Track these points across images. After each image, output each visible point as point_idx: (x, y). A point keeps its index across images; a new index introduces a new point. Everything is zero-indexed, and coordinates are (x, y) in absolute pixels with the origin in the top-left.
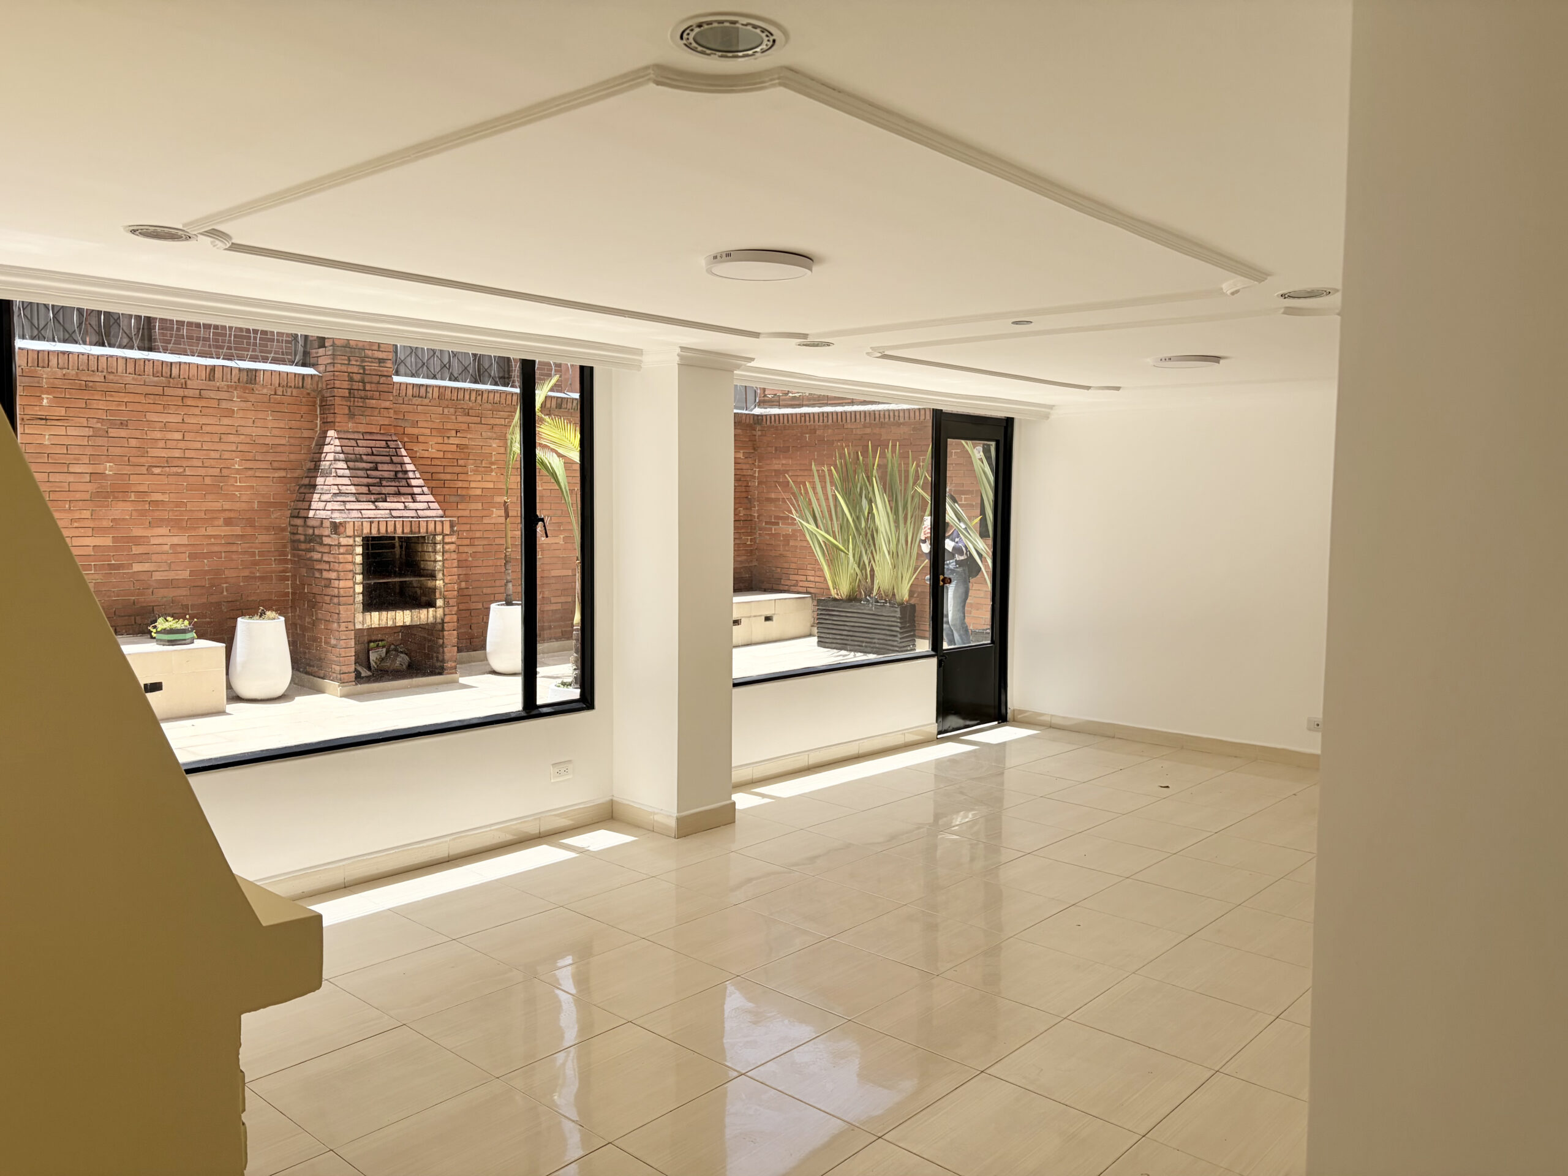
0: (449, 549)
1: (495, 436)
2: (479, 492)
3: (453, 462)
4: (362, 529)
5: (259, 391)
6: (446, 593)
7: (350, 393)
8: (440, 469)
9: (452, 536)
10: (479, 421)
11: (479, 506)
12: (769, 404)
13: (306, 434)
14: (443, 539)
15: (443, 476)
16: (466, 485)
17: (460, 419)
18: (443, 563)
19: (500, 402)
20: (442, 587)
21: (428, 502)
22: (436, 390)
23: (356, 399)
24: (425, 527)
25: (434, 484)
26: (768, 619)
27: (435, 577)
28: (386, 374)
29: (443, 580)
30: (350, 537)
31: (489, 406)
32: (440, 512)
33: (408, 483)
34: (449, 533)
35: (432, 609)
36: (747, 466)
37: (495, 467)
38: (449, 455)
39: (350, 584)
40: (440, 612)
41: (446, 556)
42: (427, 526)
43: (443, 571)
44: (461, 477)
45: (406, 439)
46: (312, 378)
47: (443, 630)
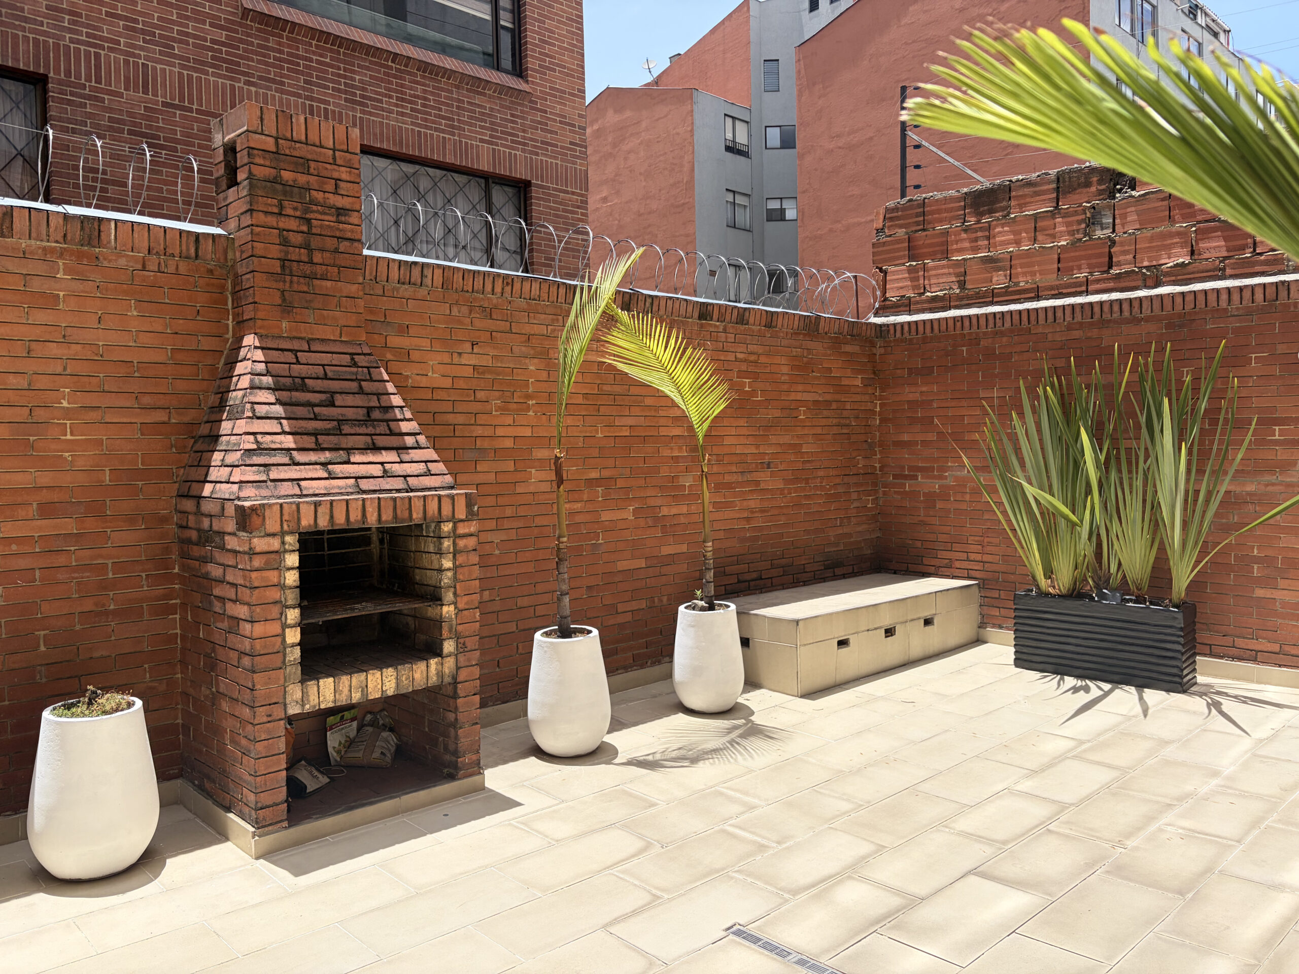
0: (466, 546)
1: (532, 352)
2: (509, 443)
3: (467, 396)
4: (299, 519)
5: (110, 261)
6: (460, 628)
7: (283, 267)
8: (448, 407)
9: (470, 523)
10: (508, 328)
11: (510, 466)
12: (892, 310)
13: (207, 344)
14: (455, 528)
15: (451, 418)
16: (488, 431)
17: (478, 324)
18: (455, 574)
19: (539, 296)
20: (453, 616)
21: (426, 462)
22: (438, 272)
23: (295, 278)
24: (422, 508)
25: (436, 431)
26: (928, 622)
27: (440, 599)
28: (349, 235)
29: (455, 603)
30: (273, 535)
31: (522, 303)
32: (449, 479)
33: (390, 429)
34: (464, 517)
35: (436, 660)
36: (867, 398)
37: (534, 402)
38: (461, 384)
39: (275, 628)
40: (449, 663)
41: (461, 559)
42: (425, 505)
43: (455, 587)
44: (482, 419)
45: (389, 356)
46: (214, 241)
47: (455, 696)
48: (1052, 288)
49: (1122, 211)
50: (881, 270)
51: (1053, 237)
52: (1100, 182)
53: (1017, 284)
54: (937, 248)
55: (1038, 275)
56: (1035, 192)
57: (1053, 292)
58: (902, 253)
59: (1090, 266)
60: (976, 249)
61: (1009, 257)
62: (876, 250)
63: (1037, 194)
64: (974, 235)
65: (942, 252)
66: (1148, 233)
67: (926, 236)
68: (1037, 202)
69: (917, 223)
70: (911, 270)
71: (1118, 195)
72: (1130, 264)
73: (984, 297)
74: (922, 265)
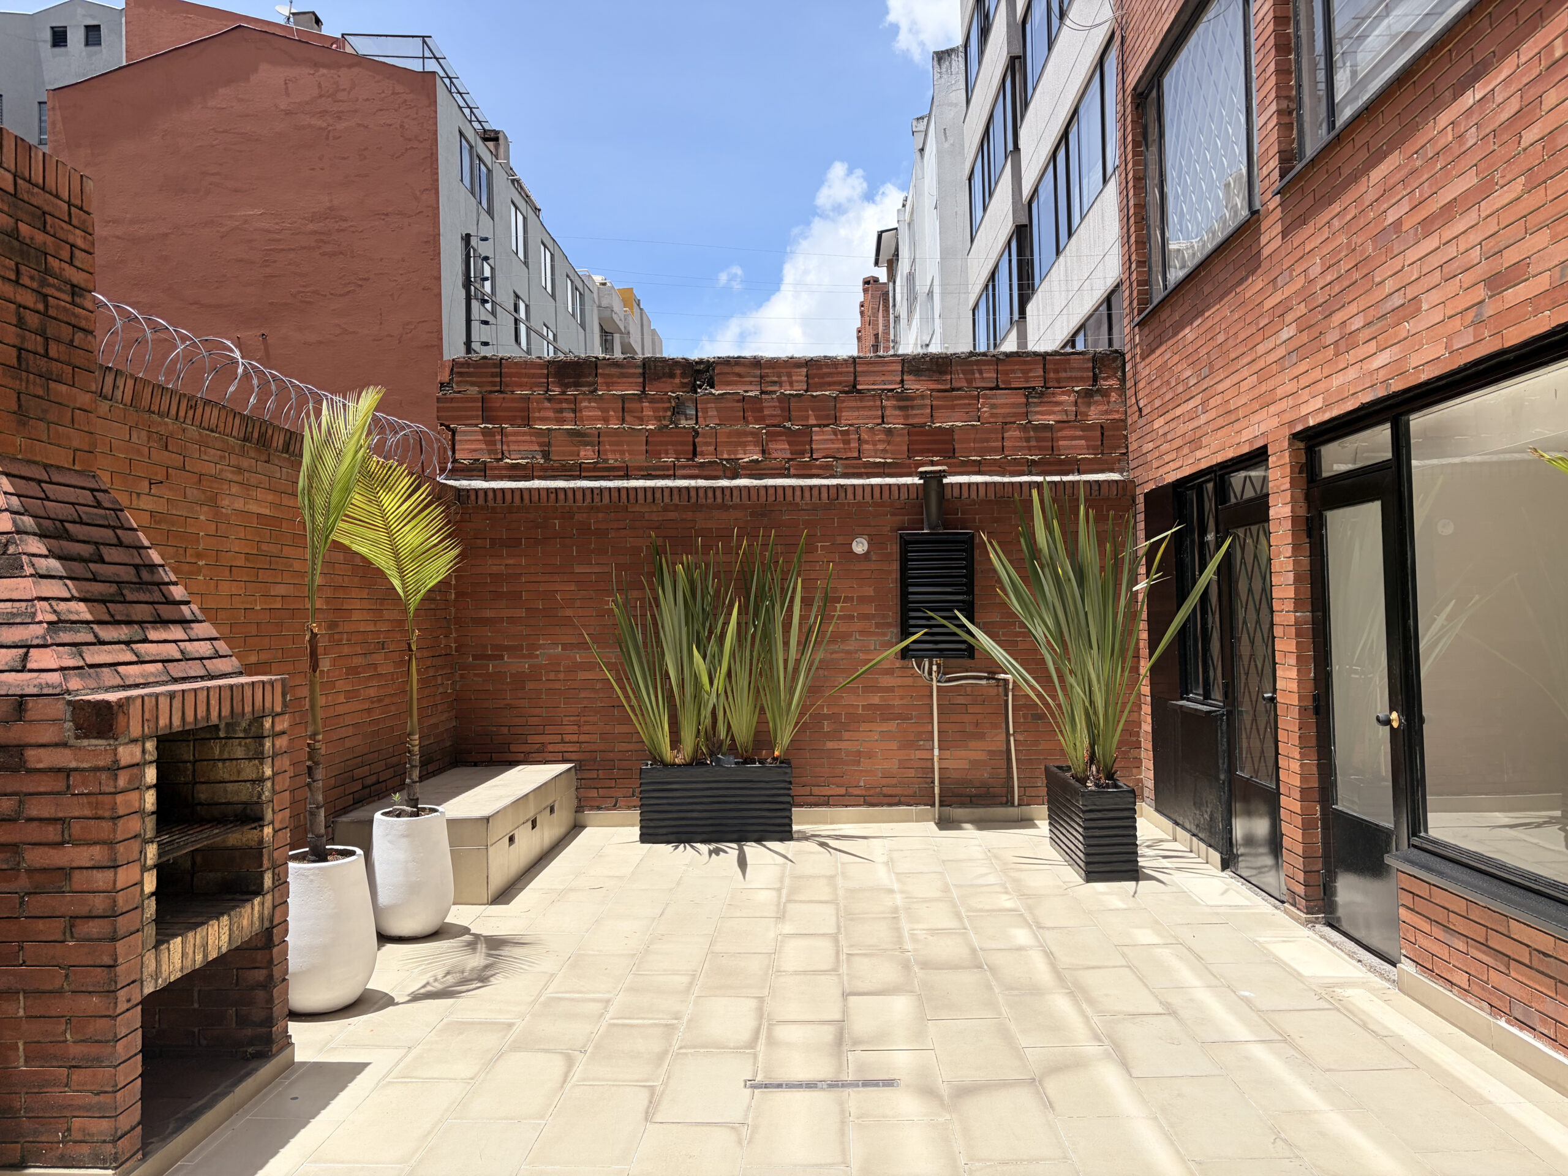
0: (281, 747)
1: (203, 497)
4: (157, 718)
7: (19, 358)
9: (284, 716)
10: (182, 464)
12: (463, 473)
14: (273, 724)
17: (155, 456)
18: (273, 784)
20: (269, 839)
21: (210, 639)
23: (31, 376)
24: (251, 698)
26: (552, 810)
27: (258, 819)
29: (272, 823)
30: (136, 741)
35: (258, 899)
39: (134, 873)
40: (267, 902)
41: (277, 765)
42: (253, 695)
47: (269, 945)
48: (640, 469)
49: (704, 406)
50: (448, 427)
51: (641, 420)
52: (683, 375)
53: (606, 461)
54: (518, 414)
55: (627, 455)
56: (622, 373)
57: (642, 473)
58: (474, 413)
59: (676, 452)
60: (562, 421)
61: (597, 433)
62: (441, 405)
63: (623, 375)
64: (558, 406)
65: (523, 418)
66: (726, 429)
67: (504, 398)
68: (624, 383)
69: (493, 384)
70: (485, 432)
71: (699, 390)
72: (712, 454)
73: (570, 470)
74: (500, 430)
